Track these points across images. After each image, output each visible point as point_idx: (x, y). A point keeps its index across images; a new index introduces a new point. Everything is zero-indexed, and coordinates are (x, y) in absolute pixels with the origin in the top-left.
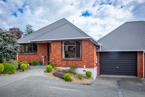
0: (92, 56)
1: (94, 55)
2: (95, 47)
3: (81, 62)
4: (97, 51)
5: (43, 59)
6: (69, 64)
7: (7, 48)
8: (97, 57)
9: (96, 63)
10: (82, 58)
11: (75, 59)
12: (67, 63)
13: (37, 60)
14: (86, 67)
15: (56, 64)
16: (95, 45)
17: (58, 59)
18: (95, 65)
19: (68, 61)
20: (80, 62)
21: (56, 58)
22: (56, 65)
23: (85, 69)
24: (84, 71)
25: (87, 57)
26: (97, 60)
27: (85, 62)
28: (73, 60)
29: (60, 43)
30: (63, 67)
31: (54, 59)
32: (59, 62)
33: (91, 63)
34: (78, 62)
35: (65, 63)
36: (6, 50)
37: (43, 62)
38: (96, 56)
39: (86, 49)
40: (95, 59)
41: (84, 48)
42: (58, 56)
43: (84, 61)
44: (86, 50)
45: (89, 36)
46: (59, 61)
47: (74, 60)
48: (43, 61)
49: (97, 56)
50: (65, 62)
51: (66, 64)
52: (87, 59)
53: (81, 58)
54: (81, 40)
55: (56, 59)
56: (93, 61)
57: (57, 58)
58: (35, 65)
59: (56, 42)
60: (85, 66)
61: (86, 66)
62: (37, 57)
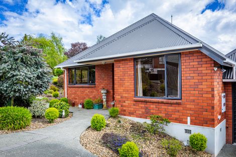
0: (207, 93)
1: (216, 92)
2: (216, 69)
3: (180, 108)
4: (224, 80)
5: (103, 97)
6: (152, 111)
7: (17, 75)
8: (226, 97)
9: (223, 111)
10: (181, 99)
11: (165, 101)
12: (146, 108)
13: (94, 97)
14: (193, 123)
15: (124, 108)
16: (216, 64)
17: (127, 98)
18: (219, 117)
19: (148, 105)
20: (177, 108)
21: (124, 95)
22: (123, 112)
23: (188, 126)
24: (188, 131)
25: (194, 95)
26: (226, 105)
27: (190, 109)
28: (158, 103)
29: (131, 64)
30: (137, 117)
31: (120, 97)
32: (129, 106)
33: (204, 113)
34: (171, 108)
35: (142, 108)
36: (17, 79)
37: (105, 103)
38: (223, 94)
39: (191, 75)
40: (220, 101)
41: (187, 73)
42: (127, 91)
43: (188, 106)
44: (193, 78)
45: (198, 42)
46: (129, 102)
47: (162, 103)
48: (104, 100)
49: (225, 92)
50: (143, 105)
51: (144, 110)
52: (194, 101)
53: (178, 97)
54: (179, 54)
55: (124, 99)
56: (213, 108)
57: (127, 95)
58: (90, 109)
59: (123, 60)
60: (189, 118)
61: (191, 120)
62: (95, 93)
